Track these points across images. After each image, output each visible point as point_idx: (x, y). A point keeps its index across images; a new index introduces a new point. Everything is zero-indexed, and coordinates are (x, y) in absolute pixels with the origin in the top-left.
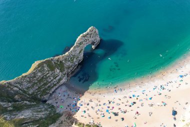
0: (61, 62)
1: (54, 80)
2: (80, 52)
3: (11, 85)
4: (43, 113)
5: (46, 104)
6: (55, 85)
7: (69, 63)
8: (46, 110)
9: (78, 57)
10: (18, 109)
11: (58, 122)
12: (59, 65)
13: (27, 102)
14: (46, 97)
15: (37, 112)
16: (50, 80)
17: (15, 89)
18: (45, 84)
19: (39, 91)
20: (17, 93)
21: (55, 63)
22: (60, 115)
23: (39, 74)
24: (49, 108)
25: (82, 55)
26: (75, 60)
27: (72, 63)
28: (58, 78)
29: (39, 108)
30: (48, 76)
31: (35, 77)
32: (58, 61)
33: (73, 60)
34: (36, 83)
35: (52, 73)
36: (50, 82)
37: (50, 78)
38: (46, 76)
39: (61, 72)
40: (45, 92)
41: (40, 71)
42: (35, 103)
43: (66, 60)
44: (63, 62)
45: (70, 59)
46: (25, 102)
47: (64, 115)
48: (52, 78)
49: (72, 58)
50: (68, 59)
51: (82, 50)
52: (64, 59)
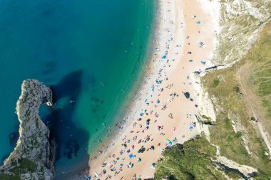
0: (20, 161)
2: (37, 124)
9: (41, 132)
12: (20, 167)
21: (11, 171)
25: (43, 125)
26: (39, 140)
27: (39, 146)
32: (13, 163)
33: (36, 142)
39: (33, 171)
43: (25, 151)
44: (24, 156)
45: (30, 145)
49: (32, 142)
50: (28, 147)
51: (37, 119)
52: (21, 153)
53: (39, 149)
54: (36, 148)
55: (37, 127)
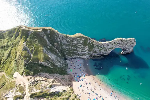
0: (93, 45)
1: (80, 52)
2: (110, 49)
3: (58, 35)
4: (60, 64)
5: (65, 61)
6: (79, 55)
8: (63, 64)
9: (106, 51)
10: (51, 50)
11: (63, 76)
12: (90, 45)
13: (58, 51)
14: (68, 57)
15: (58, 60)
16: (78, 50)
17: (58, 39)
18: (74, 50)
19: (67, 51)
20: (57, 42)
21: (89, 42)
22: (66, 74)
23: (76, 42)
24: (65, 65)
25: (110, 51)
26: (103, 51)
27: (100, 51)
28: (83, 52)
29: (60, 60)
30: (79, 46)
31: (72, 41)
32: (92, 42)
33: (102, 50)
34: (70, 45)
35: (83, 47)
36: (77, 51)
37: (79, 49)
38: (78, 45)
39: (88, 50)
40: (70, 54)
41: (77, 40)
42: (61, 55)
43: (97, 46)
44: (95, 46)
45: (100, 47)
46: (57, 50)
47: (69, 76)
48: (80, 50)
49: (102, 48)
50: (99, 46)
51: (113, 48)
52: (96, 44)
53: (98, 51)
54: (99, 50)
55: (109, 49)
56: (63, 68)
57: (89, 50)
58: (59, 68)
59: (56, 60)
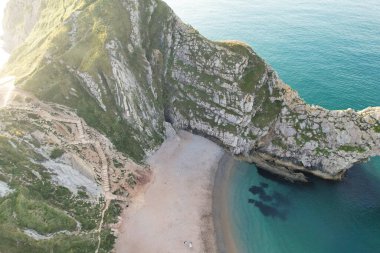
0: (279, 104)
1: (222, 112)
2: (347, 148)
3: (173, 25)
4: (136, 117)
6: (213, 124)
7: (293, 132)
8: (146, 124)
9: (327, 154)
12: (267, 101)
13: (150, 72)
16: (217, 101)
17: (169, 38)
18: (204, 96)
19: (182, 91)
20: (163, 47)
21: (266, 86)
23: (218, 63)
24: (154, 132)
25: (344, 162)
26: (311, 146)
27: (299, 143)
28: (231, 118)
29: (145, 105)
30: (225, 85)
31: (207, 57)
32: (276, 92)
33: (307, 139)
34: (196, 73)
35: (235, 94)
36: (212, 104)
37: (221, 97)
38: (223, 81)
40: (187, 107)
41: (225, 59)
42: (156, 96)
43: (293, 114)
44: (284, 111)
45: (303, 125)
46: (150, 69)
48: (224, 102)
49: (311, 130)
50: (301, 121)
51: (361, 150)
52: (292, 107)
53: (291, 141)
54: (295, 136)
55: (342, 148)
56: (137, 132)
57: (256, 118)
58: (123, 122)
59: (130, 96)
